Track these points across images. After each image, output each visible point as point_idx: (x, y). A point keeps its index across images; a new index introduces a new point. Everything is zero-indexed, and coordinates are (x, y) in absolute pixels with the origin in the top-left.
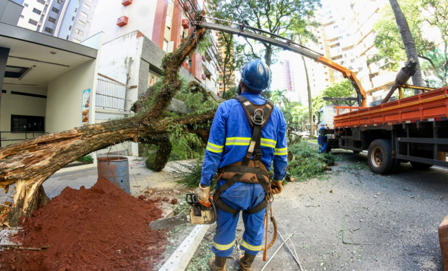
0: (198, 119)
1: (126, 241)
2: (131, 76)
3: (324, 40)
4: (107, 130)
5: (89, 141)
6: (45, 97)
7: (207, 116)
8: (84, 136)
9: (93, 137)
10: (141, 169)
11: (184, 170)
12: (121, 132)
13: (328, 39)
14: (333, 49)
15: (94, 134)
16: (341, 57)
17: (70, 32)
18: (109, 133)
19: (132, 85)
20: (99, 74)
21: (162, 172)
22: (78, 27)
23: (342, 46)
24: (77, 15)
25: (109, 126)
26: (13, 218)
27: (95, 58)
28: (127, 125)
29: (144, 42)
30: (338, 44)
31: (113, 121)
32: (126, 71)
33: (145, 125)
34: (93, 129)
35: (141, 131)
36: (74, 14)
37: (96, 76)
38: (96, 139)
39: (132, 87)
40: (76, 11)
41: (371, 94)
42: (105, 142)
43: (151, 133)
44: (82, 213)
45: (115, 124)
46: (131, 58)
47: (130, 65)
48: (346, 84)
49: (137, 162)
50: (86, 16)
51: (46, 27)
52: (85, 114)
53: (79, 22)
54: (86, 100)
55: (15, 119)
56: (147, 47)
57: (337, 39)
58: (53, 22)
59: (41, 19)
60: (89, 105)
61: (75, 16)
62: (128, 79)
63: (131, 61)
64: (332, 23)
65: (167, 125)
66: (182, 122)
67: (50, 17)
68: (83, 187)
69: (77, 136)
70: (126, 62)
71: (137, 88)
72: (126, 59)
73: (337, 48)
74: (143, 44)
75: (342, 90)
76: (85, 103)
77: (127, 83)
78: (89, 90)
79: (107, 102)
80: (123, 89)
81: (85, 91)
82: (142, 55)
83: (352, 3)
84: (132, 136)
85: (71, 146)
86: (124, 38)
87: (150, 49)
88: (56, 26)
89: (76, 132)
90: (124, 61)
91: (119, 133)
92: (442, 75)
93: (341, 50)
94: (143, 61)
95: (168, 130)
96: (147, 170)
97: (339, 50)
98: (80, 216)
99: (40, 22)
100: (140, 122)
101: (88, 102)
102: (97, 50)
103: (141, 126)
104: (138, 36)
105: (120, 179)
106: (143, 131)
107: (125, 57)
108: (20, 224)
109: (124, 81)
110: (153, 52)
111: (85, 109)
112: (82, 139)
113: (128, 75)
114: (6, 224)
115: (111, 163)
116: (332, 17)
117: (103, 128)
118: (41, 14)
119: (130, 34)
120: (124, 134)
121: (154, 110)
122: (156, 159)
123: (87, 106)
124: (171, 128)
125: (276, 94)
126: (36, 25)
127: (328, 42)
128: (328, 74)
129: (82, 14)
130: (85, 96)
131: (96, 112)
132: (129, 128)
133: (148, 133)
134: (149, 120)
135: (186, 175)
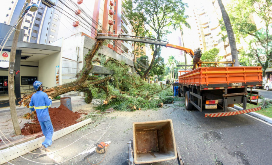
0: (99, 82)
1: (65, 122)
2: (79, 56)
3: (200, 24)
4: (64, 87)
5: (58, 92)
6: (37, 67)
7: (102, 81)
8: (56, 90)
9: (59, 90)
10: (82, 102)
11: (98, 103)
12: (69, 88)
13: (202, 24)
14: (206, 29)
15: (59, 89)
16: (210, 34)
17: (49, 25)
18: (64, 89)
19: (80, 61)
20: (63, 57)
21: (90, 104)
22: (53, 22)
23: (211, 27)
24: (52, 16)
25: (65, 86)
26: (32, 116)
27: (60, 51)
28: (71, 85)
29: (85, 39)
30: (208, 27)
31: (66, 84)
32: (77, 54)
33: (79, 85)
34: (59, 87)
35: (77, 87)
36: (51, 15)
37: (62, 59)
38: (60, 91)
39: (80, 62)
40: (51, 13)
41: (226, 58)
42: (63, 92)
43: (81, 88)
44: (54, 114)
45: (67, 85)
46: (79, 47)
47: (79, 51)
48: (212, 51)
49: (82, 99)
50: (57, 16)
51: (35, 24)
52: (57, 77)
53: (54, 19)
54: (57, 71)
55: (23, 78)
56: (87, 41)
57: (207, 23)
58: (39, 20)
59: (32, 19)
60: (59, 73)
61: (51, 16)
62: (78, 58)
63: (79, 49)
64: (204, 13)
65: (87, 84)
66: (93, 83)
67: (37, 18)
68: (55, 108)
69: (53, 90)
70: (77, 49)
71: (82, 63)
72: (77, 47)
73: (208, 28)
74: (85, 40)
75: (210, 55)
76: (57, 72)
77: (78, 60)
78: (59, 66)
79: (67, 71)
80: (76, 63)
81: (56, 67)
82: (84, 46)
83: (213, 1)
84: (74, 89)
85: (51, 94)
86: (75, 36)
87: (88, 42)
88: (41, 23)
89: (53, 89)
90: (76, 48)
91: (68, 88)
92: (265, 45)
93: (210, 30)
94: (85, 49)
95: (88, 87)
96: (85, 103)
97: (209, 30)
98: (53, 114)
99: (31, 21)
100: (77, 84)
101: (58, 72)
102: (61, 47)
103: (77, 85)
104: (82, 35)
105: (68, 105)
106: (78, 87)
107: (76, 47)
108: (34, 118)
109: (76, 59)
110: (91, 43)
111: (57, 75)
112: (55, 91)
113: (78, 56)
114: (30, 118)
115: (65, 100)
116: (204, 10)
117: (62, 87)
118: (32, 16)
119: (78, 34)
120: (70, 89)
121: (82, 79)
122: (88, 98)
123: (58, 74)
124: (89, 86)
125: (171, 58)
126: (29, 23)
127: (202, 25)
128: (203, 45)
129: (55, 14)
130: (57, 69)
131: (62, 76)
132: (72, 86)
133: (80, 88)
134: (80, 83)
135: (99, 105)
